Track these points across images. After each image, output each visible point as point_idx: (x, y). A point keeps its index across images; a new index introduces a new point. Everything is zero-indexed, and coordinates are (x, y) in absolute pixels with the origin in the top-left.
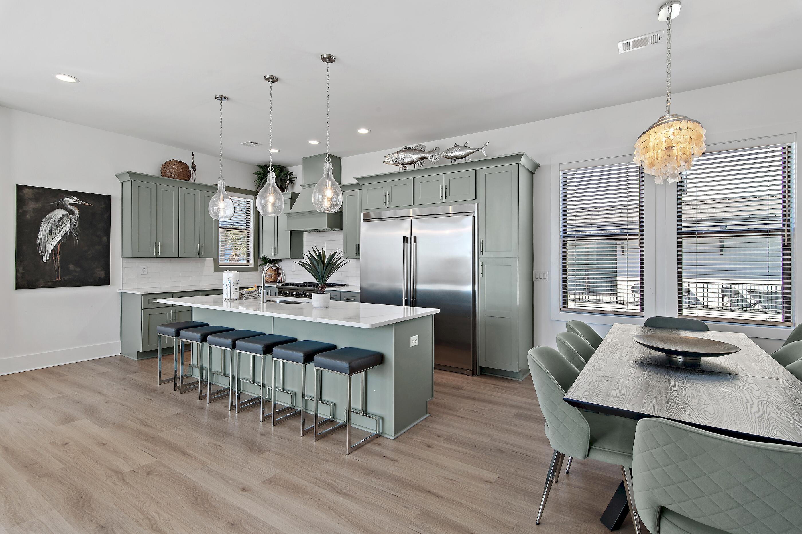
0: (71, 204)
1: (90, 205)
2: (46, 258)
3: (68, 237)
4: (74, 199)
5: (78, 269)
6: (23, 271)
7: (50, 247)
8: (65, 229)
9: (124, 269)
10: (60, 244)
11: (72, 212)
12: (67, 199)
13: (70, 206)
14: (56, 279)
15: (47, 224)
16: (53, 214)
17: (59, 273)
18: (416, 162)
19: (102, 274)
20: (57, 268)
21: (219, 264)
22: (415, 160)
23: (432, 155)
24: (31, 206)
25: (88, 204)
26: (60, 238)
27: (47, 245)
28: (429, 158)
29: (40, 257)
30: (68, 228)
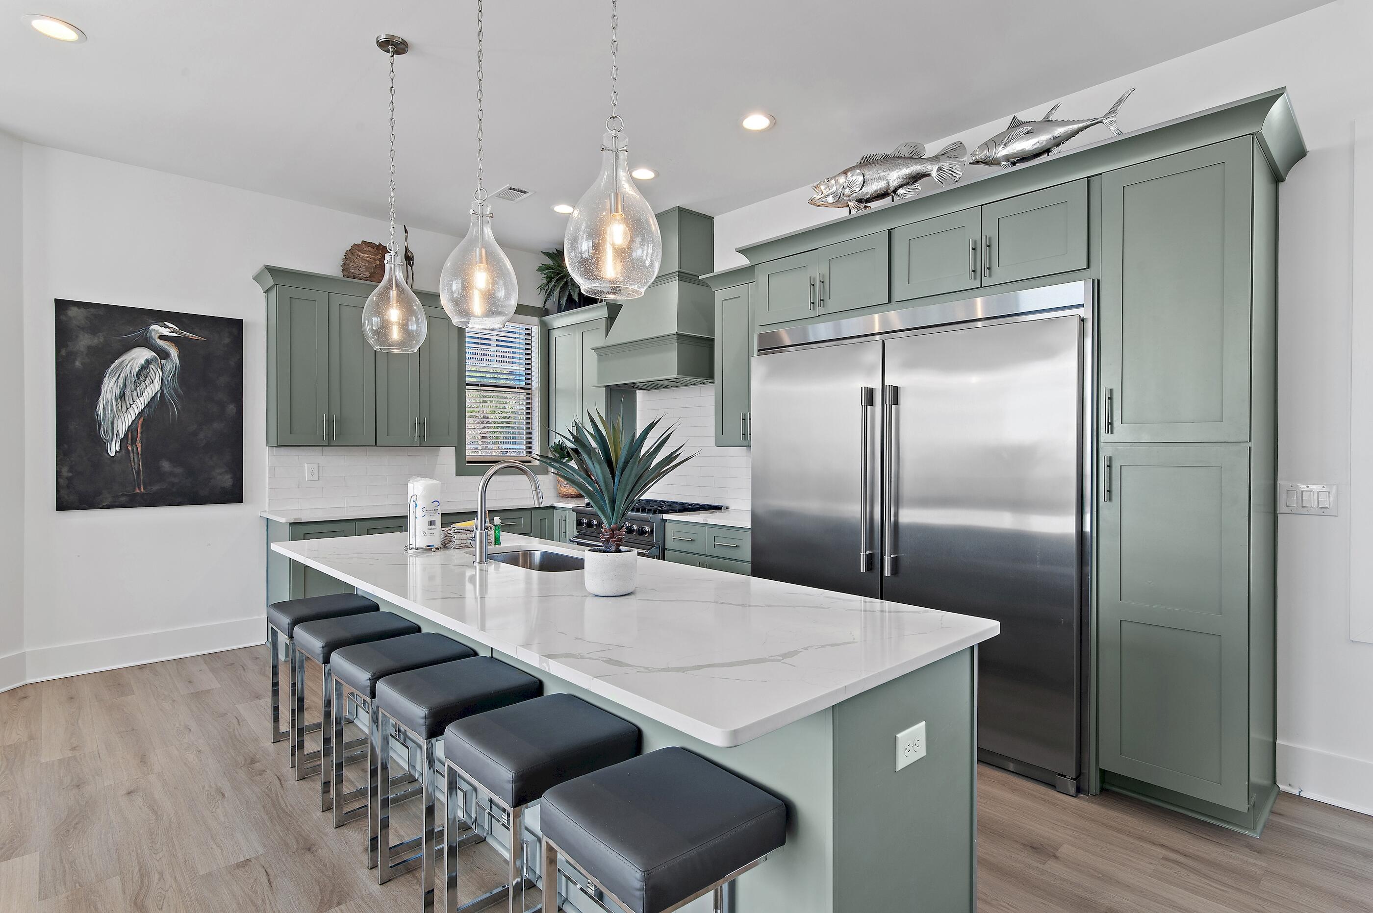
0: (162, 337)
1: (202, 339)
2: (114, 448)
3: (158, 404)
4: (169, 327)
5: (179, 470)
6: (70, 474)
7: (123, 425)
8: (152, 388)
9: (272, 469)
10: (142, 419)
11: (164, 355)
12: (154, 327)
13: (160, 343)
14: (135, 489)
15: (115, 379)
16: (126, 357)
17: (142, 477)
18: (895, 191)
19: (227, 481)
20: (136, 467)
21: (467, 459)
22: (893, 184)
23: (940, 165)
24: (84, 341)
25: (196, 337)
26: (141, 408)
27: (116, 422)
28: (934, 174)
29: (102, 445)
30: (157, 386)
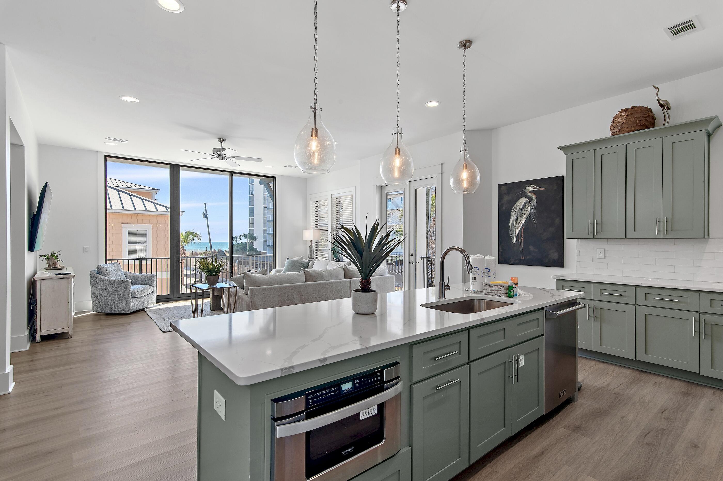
0: (530, 192)
1: (545, 189)
2: (514, 240)
3: (529, 221)
4: (532, 187)
5: (536, 250)
6: (502, 250)
7: (517, 232)
8: (526, 214)
9: (578, 251)
10: (523, 228)
11: (530, 199)
12: (528, 188)
13: (529, 194)
14: (521, 258)
15: (515, 212)
16: (518, 203)
17: (523, 253)
19: (555, 256)
20: (521, 248)
24: (506, 198)
25: (542, 189)
26: (523, 223)
27: (515, 229)
29: (510, 239)
30: (528, 213)
